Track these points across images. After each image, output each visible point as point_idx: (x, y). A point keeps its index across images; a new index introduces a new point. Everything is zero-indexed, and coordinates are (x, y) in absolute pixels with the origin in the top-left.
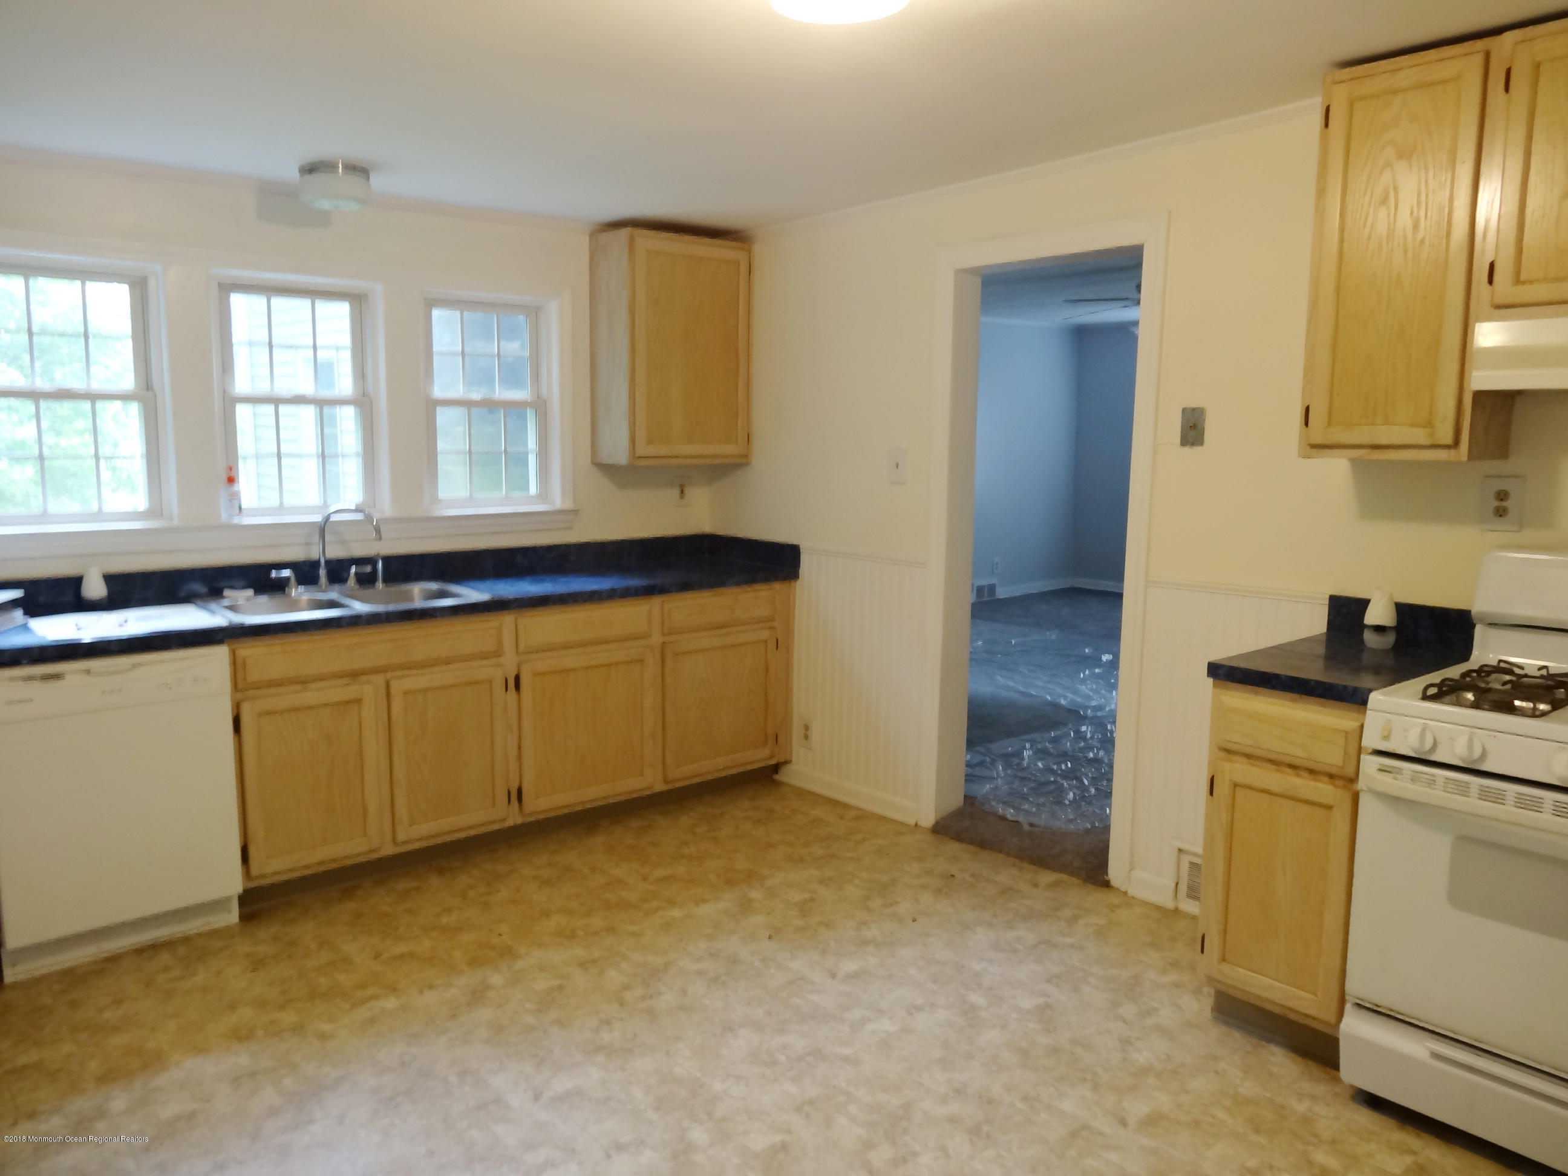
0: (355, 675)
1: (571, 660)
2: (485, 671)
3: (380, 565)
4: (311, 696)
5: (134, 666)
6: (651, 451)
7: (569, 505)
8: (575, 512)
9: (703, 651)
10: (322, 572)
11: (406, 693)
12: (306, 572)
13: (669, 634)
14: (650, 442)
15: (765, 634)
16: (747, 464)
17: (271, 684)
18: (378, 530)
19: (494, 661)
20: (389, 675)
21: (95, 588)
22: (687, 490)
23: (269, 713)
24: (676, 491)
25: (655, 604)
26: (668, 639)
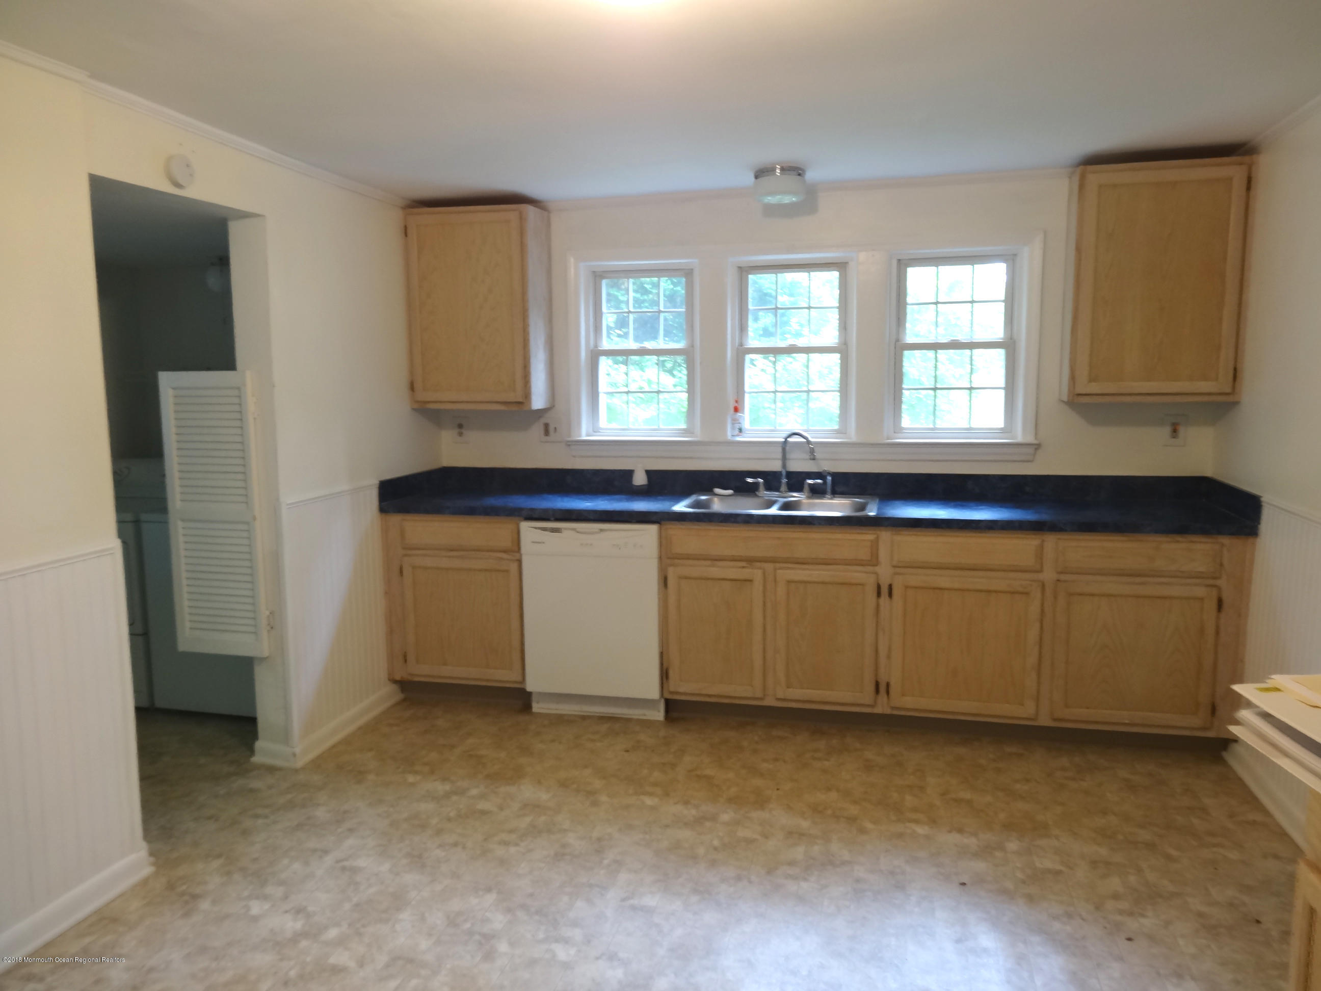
0: (751, 561)
1: (944, 580)
2: (857, 574)
3: (829, 478)
4: (716, 571)
5: (601, 530)
6: (1094, 388)
7: (1030, 439)
8: (1037, 447)
9: (1109, 596)
10: (784, 481)
11: (789, 582)
12: (772, 480)
13: (1061, 573)
14: (1092, 379)
15: (1200, 591)
16: (1236, 404)
17: (688, 557)
18: (812, 451)
19: (870, 569)
20: (778, 565)
21: (640, 479)
22: (1182, 430)
23: (686, 578)
24: (1167, 430)
25: (1051, 541)
26: (1063, 577)
